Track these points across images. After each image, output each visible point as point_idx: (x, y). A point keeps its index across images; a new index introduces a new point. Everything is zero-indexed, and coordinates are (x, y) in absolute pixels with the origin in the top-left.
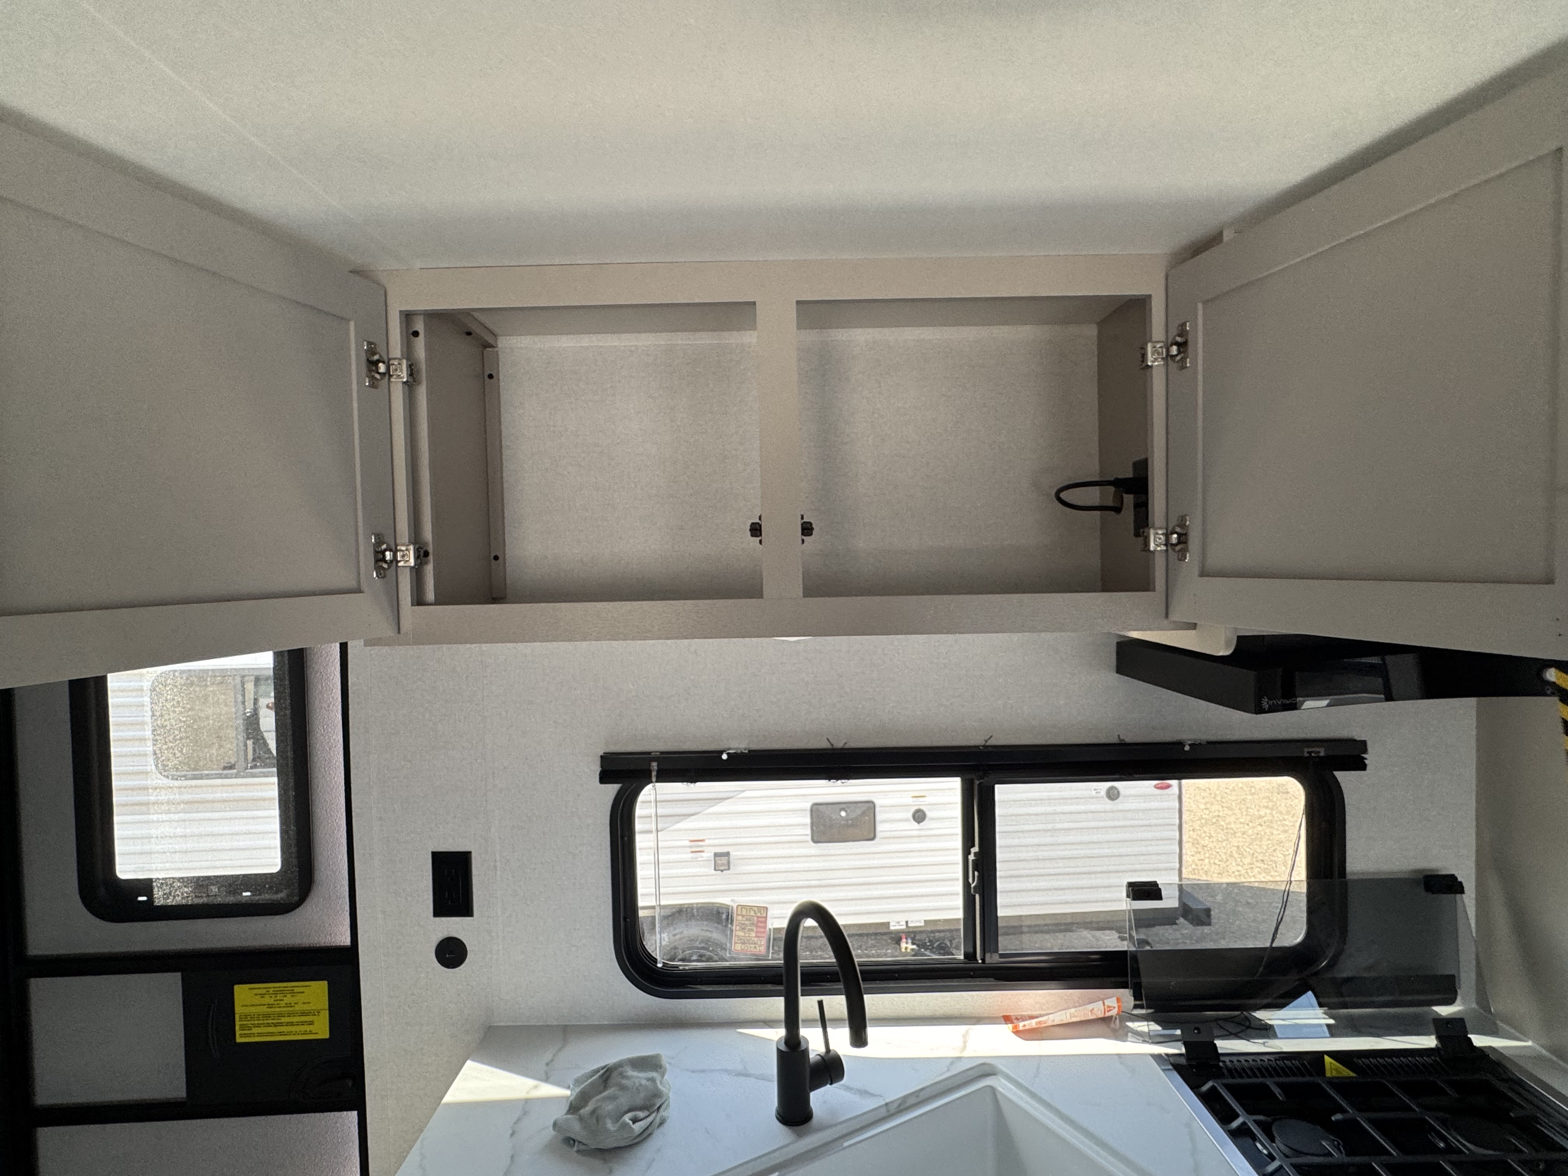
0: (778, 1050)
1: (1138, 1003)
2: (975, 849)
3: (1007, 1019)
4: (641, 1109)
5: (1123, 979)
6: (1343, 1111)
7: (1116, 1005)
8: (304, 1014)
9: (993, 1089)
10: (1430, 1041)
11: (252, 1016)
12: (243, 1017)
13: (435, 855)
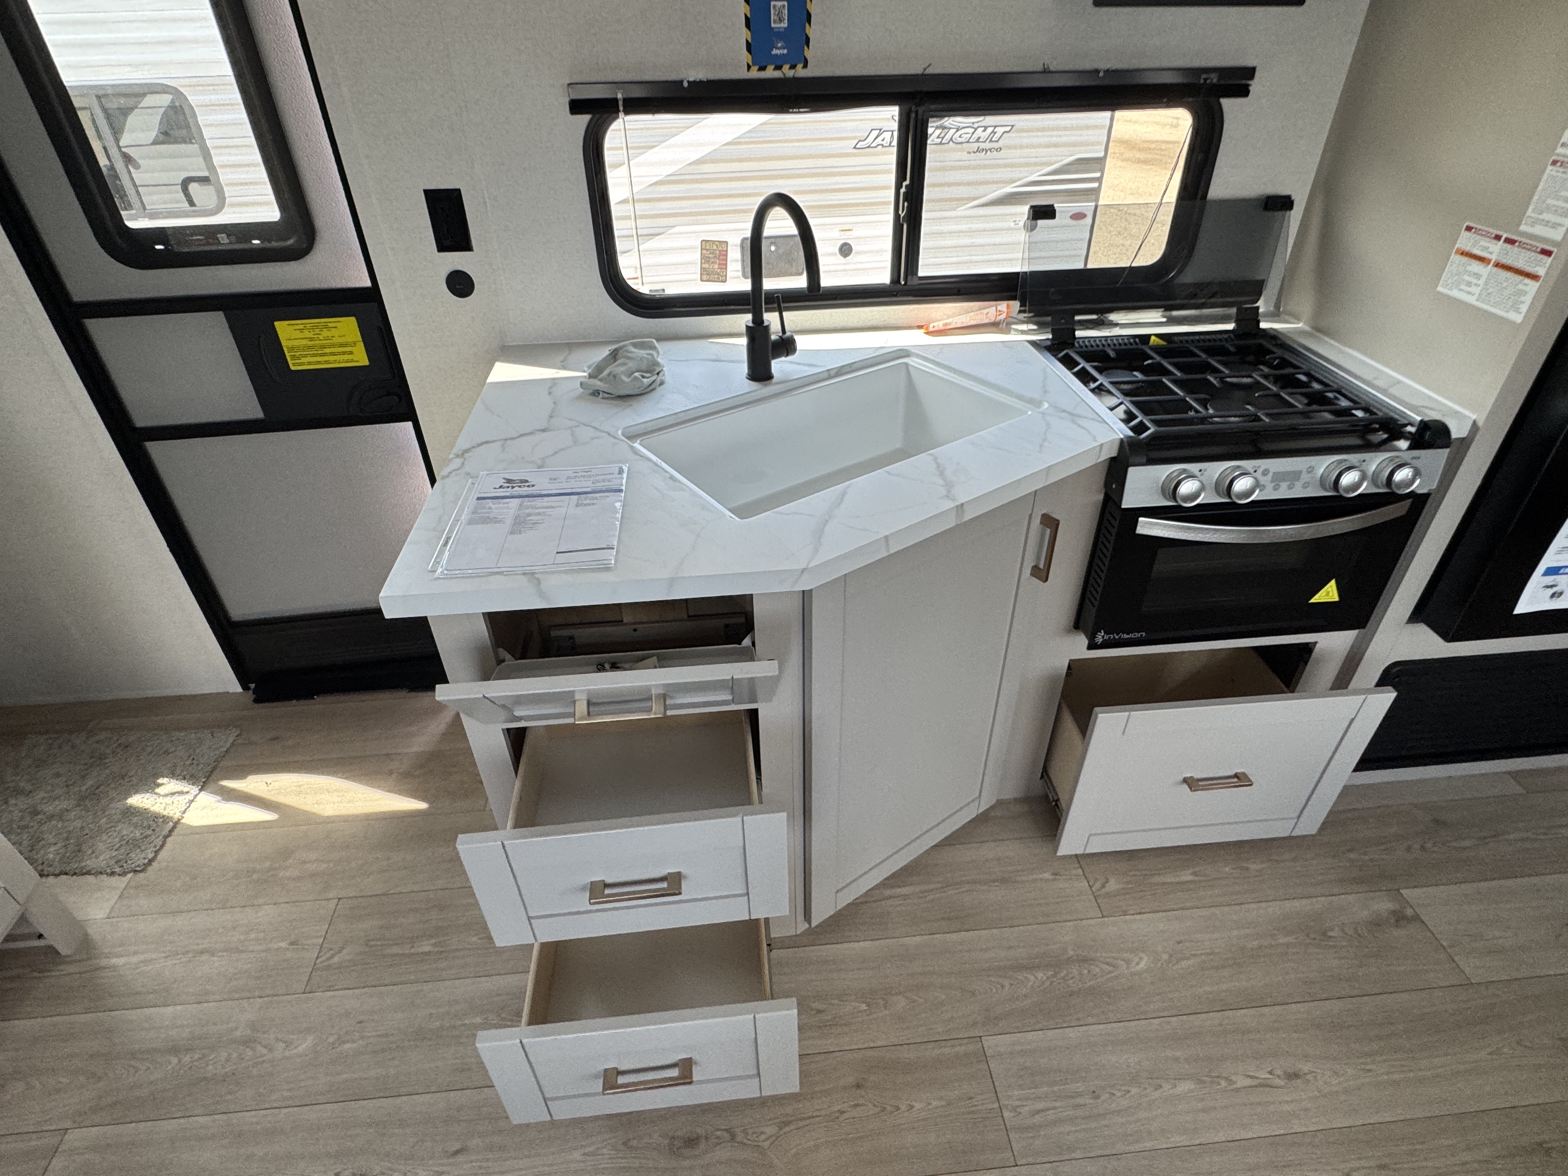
0: (747, 327)
1: (1023, 308)
2: (907, 182)
3: (920, 327)
4: (646, 372)
5: (1014, 294)
6: (1152, 358)
7: (1005, 310)
8: (342, 345)
9: (906, 365)
10: (1230, 326)
11: (298, 348)
12: (292, 349)
13: (427, 192)
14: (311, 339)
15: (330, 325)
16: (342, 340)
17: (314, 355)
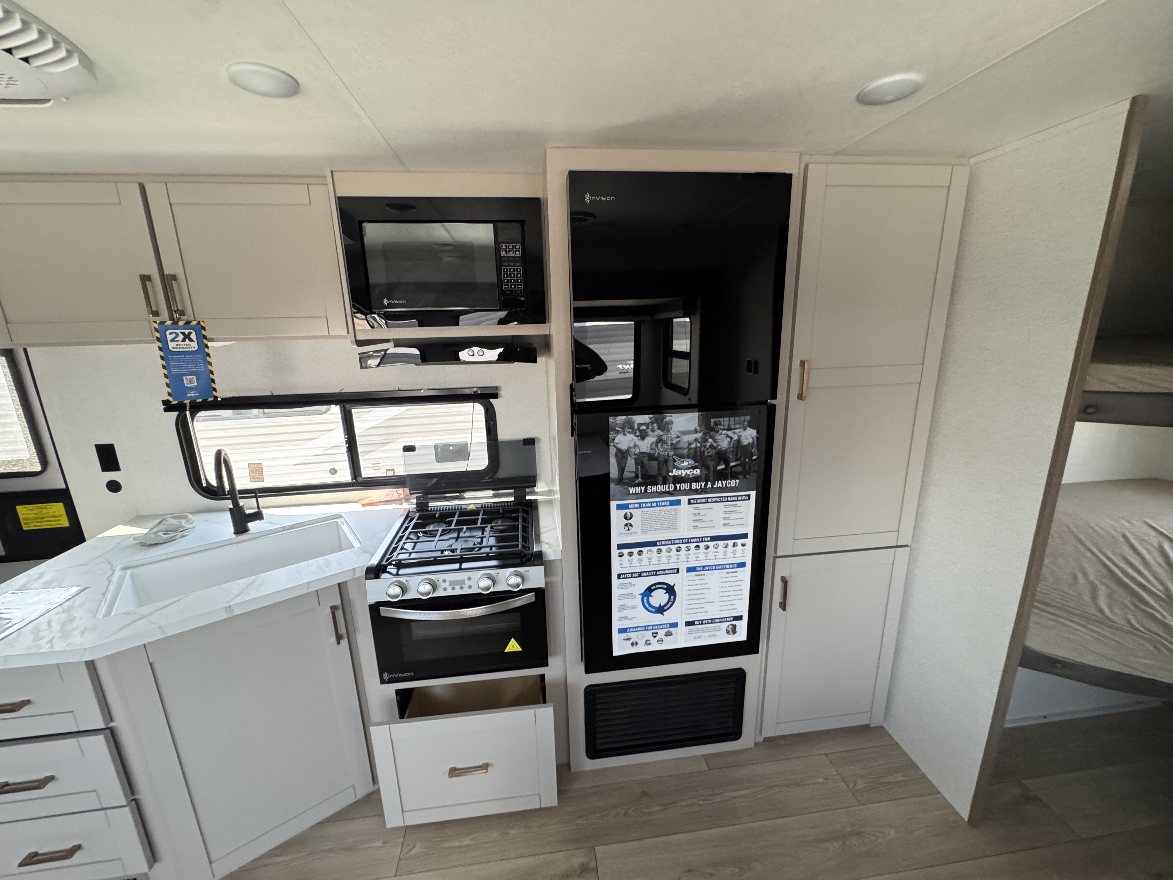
0: (228, 507)
8: (54, 517)
9: (337, 522)
10: (512, 499)
11: (28, 519)
12: (24, 519)
13: (96, 445)
14: (37, 514)
15: (48, 507)
16: (55, 514)
17: (38, 522)
